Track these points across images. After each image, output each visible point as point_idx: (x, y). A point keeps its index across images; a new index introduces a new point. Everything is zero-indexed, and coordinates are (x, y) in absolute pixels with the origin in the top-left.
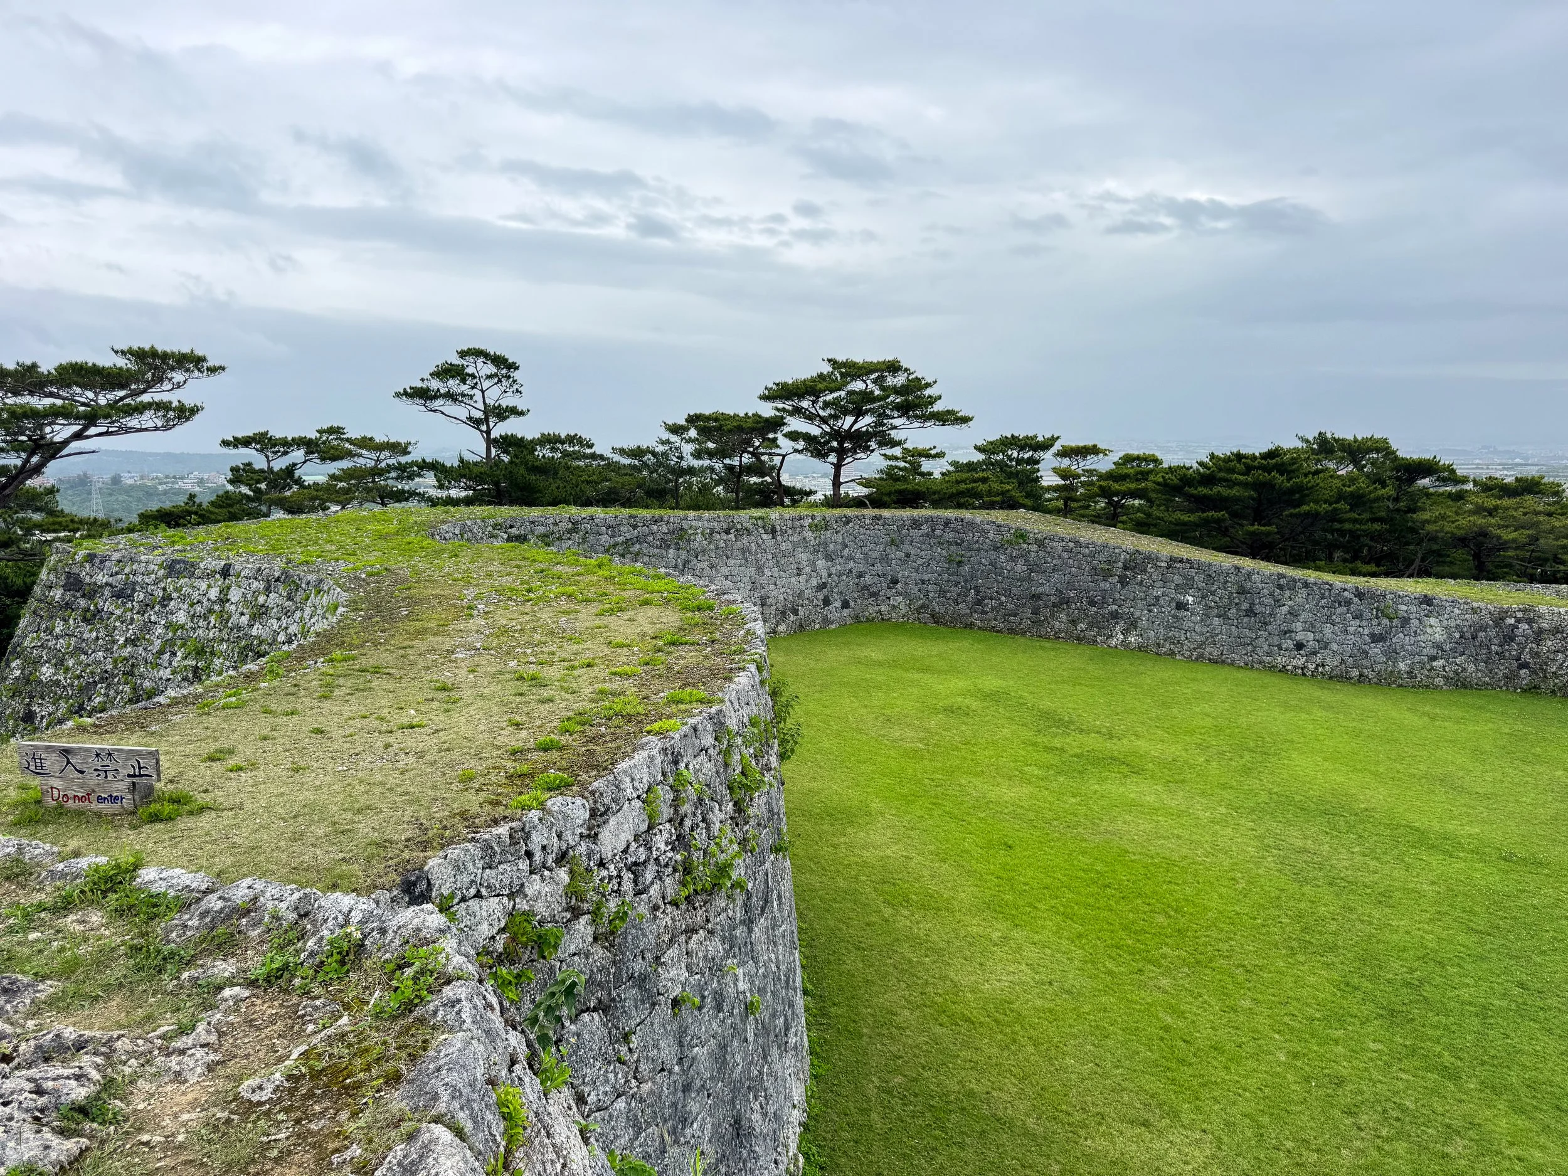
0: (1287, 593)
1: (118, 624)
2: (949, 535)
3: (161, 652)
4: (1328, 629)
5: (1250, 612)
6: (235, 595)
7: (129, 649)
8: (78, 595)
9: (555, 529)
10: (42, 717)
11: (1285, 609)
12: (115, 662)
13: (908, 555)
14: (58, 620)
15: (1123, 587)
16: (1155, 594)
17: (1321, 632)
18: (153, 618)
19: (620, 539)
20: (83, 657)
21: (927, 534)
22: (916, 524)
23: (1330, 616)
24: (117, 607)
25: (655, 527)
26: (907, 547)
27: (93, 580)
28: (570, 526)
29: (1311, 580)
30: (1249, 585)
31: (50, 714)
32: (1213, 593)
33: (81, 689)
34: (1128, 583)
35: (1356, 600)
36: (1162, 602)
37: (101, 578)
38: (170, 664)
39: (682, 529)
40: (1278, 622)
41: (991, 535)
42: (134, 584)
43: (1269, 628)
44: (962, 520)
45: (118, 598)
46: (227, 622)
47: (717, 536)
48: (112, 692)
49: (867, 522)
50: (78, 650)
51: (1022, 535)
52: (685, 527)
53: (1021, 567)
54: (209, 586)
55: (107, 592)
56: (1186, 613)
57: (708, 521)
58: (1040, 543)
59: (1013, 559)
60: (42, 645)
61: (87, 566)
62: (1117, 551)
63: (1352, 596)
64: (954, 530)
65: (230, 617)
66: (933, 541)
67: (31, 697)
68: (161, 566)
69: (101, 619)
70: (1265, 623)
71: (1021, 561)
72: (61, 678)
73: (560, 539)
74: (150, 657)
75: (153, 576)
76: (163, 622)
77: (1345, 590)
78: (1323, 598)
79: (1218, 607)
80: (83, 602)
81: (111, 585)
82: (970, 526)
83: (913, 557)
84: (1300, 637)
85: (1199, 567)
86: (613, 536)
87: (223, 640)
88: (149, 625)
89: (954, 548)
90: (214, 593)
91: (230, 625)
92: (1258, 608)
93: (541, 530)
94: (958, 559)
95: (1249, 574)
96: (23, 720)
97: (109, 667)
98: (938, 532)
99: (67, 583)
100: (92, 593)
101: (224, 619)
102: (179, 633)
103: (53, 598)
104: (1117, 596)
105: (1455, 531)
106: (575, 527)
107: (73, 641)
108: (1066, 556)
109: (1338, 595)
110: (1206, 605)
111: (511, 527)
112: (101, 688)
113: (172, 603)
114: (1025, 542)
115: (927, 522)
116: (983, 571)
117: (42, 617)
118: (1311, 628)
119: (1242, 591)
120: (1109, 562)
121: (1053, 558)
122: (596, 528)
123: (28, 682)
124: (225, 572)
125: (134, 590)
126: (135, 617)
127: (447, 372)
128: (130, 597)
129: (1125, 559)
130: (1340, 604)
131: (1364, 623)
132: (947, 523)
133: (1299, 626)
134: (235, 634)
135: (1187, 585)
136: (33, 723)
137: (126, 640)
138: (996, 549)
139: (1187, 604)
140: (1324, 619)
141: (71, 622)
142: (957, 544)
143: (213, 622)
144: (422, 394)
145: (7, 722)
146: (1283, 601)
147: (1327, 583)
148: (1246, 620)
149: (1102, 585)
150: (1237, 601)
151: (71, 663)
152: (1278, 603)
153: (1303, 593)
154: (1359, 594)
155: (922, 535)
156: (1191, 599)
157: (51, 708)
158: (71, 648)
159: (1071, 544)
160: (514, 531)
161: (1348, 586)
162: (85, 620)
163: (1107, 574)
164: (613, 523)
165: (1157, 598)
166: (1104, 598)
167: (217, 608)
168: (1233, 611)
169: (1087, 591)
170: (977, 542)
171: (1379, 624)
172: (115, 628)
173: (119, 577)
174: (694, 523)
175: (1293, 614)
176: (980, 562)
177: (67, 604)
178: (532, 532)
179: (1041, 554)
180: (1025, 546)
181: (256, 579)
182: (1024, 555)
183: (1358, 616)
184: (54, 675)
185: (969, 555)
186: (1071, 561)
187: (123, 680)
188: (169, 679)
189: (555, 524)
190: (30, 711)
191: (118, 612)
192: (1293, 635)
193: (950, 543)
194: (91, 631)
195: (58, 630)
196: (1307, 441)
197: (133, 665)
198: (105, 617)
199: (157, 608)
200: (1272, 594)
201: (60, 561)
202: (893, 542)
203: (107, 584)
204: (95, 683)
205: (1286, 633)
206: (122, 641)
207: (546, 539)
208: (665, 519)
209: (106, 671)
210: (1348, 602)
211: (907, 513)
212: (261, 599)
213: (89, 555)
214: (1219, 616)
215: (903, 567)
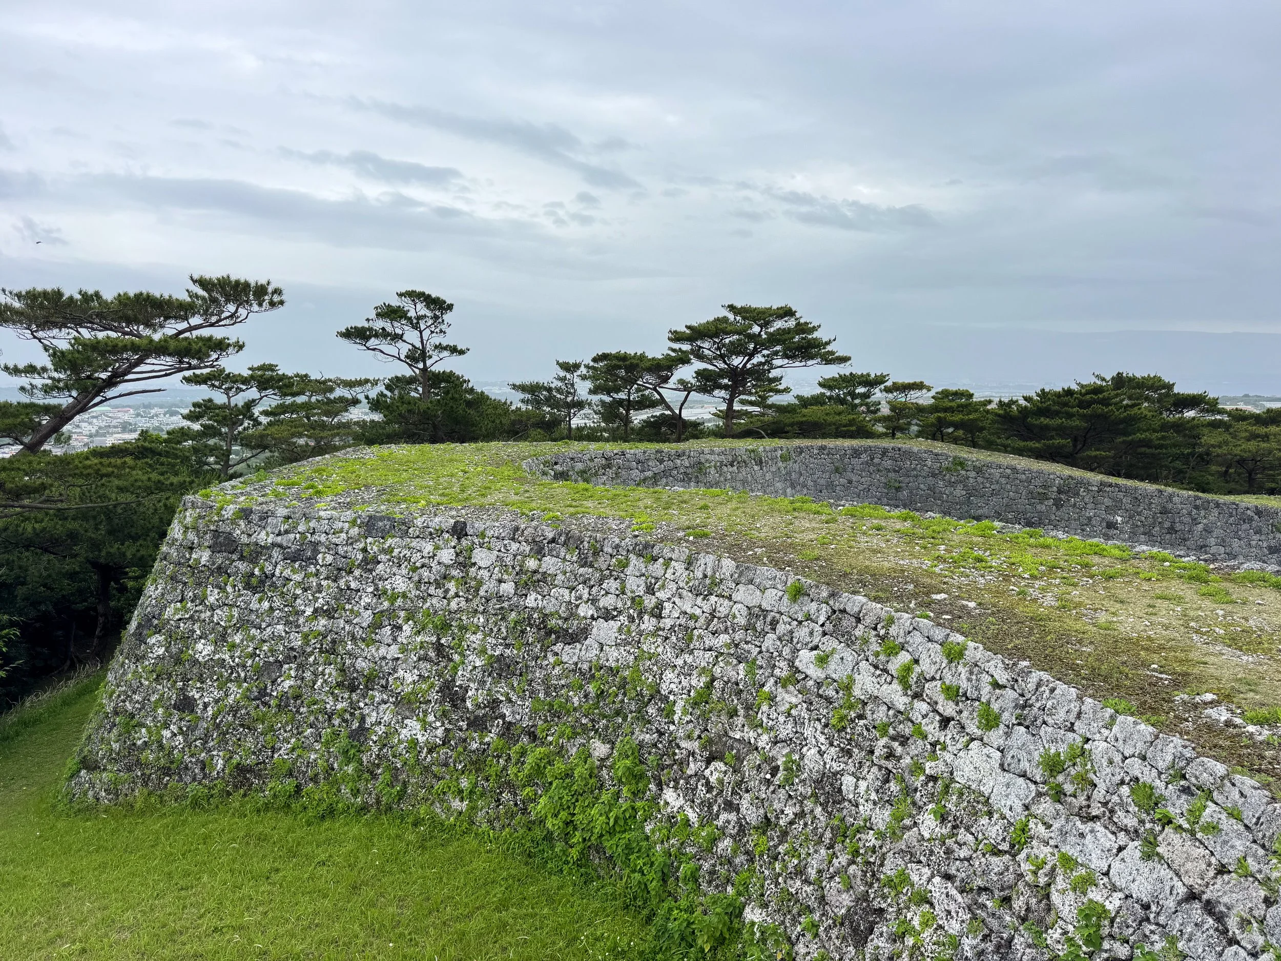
0: (1203, 513)
1: (299, 591)
2: (888, 463)
3: (376, 626)
4: (1236, 543)
5: (1172, 530)
6: (482, 557)
7: (323, 621)
8: (234, 557)
9: (591, 464)
10: (206, 706)
11: (1200, 527)
12: (306, 637)
13: (850, 482)
14: (210, 588)
15: (1058, 509)
16: (1087, 515)
17: (1230, 546)
18: (353, 585)
19: (649, 474)
20: (253, 631)
21: (867, 463)
22: (856, 453)
23: (1237, 532)
24: (294, 571)
25: (679, 462)
26: (850, 475)
27: (253, 539)
28: (604, 462)
29: (1221, 501)
30: (1170, 506)
31: (217, 701)
32: (1139, 514)
33: (259, 672)
34: (1062, 505)
35: (1256, 517)
36: (1094, 522)
37: (263, 537)
38: (395, 639)
39: (700, 463)
40: (1196, 538)
41: (929, 463)
42: (315, 545)
43: (1188, 543)
44: (899, 449)
45: (294, 561)
46: (477, 590)
47: (725, 469)
48: (308, 675)
49: (816, 451)
50: (243, 624)
51: (961, 463)
52: (703, 460)
53: (959, 492)
54: (437, 548)
55: (276, 554)
56: (1115, 532)
57: (719, 455)
58: (979, 470)
59: (951, 484)
60: (191, 617)
61: (242, 523)
62: (1052, 476)
63: (1253, 514)
64: (891, 458)
65: (480, 583)
66: (872, 469)
67: (185, 680)
68: (353, 523)
69: (273, 585)
70: (1185, 540)
71: (960, 486)
72: (227, 657)
73: (596, 474)
74: (359, 632)
75: (343, 535)
76: (370, 590)
77: (1248, 509)
78: (1231, 516)
79: (1144, 526)
80: (243, 566)
81: (280, 546)
82: (908, 454)
83: (854, 484)
84: (1213, 550)
85: (1126, 491)
86: (642, 471)
87: (476, 611)
88: (348, 594)
89: (892, 475)
90: (447, 556)
91: (482, 593)
92: (1178, 526)
93: (579, 466)
94: (897, 485)
95: (1171, 496)
96: (175, 707)
97: (298, 643)
98: (876, 461)
99: (215, 544)
100: (256, 553)
101: (471, 587)
102: (399, 602)
103: (198, 561)
104: (1053, 517)
105: (1243, 454)
106: (608, 462)
107: (235, 611)
108: (1003, 481)
109: (1243, 513)
110: (1133, 524)
111: (556, 463)
112: (290, 669)
113: (380, 567)
114: (963, 469)
115: (866, 451)
116: (921, 496)
117: (185, 584)
118: (1222, 543)
119: (1164, 511)
120: (1045, 487)
121: (991, 483)
122: (627, 464)
123: (178, 661)
124: (459, 531)
125: (316, 552)
126: (324, 583)
127: (391, 313)
128: (312, 560)
129: (1060, 484)
130: (1244, 521)
131: (1263, 537)
132: (885, 452)
133: (1212, 541)
134: (493, 605)
135: (1116, 507)
136: (192, 711)
137: (316, 611)
138: (934, 475)
139: (1116, 523)
140: (1232, 535)
141: (229, 589)
142: (895, 471)
143: (453, 591)
144: (358, 335)
145: (155, 710)
146: (1199, 520)
147: (1234, 504)
148: (1168, 536)
149: (1038, 507)
150: (1160, 520)
151: (237, 639)
152: (1195, 521)
153: (1215, 512)
154: (1258, 512)
155: (862, 464)
156: (1119, 519)
157: (217, 694)
158: (235, 621)
159: (1009, 471)
160: (558, 468)
161: (1250, 506)
162: (248, 587)
163: (1043, 497)
164: (642, 458)
165: (1090, 519)
166: (1040, 519)
167: (455, 573)
168: (1157, 529)
169: (1024, 513)
170: (915, 469)
171: (1274, 538)
172: (296, 597)
173: (292, 536)
174: (708, 456)
175: (1208, 530)
176: (919, 488)
177: (219, 568)
178: (573, 468)
179: (980, 479)
180: (963, 472)
181: (513, 539)
182: (964, 481)
183: (1258, 532)
184: (214, 653)
185: (907, 480)
186: (1009, 486)
187: (321, 660)
188: (398, 659)
189: (591, 460)
190: (186, 698)
191: (298, 577)
192: (1208, 549)
193: (888, 471)
194: (260, 600)
195: (212, 599)
196: (1103, 379)
197: (334, 642)
198: (279, 583)
199: (357, 573)
200: (1190, 514)
201: (200, 517)
202: (837, 470)
203: (274, 545)
204: (280, 664)
205: (1202, 547)
206: (309, 611)
207: (585, 475)
208: (687, 454)
209: (292, 649)
210: (1251, 519)
211: (847, 443)
212: (532, 564)
213: (242, 510)
214: (1144, 534)
215: (846, 493)
